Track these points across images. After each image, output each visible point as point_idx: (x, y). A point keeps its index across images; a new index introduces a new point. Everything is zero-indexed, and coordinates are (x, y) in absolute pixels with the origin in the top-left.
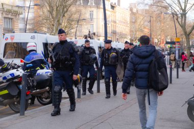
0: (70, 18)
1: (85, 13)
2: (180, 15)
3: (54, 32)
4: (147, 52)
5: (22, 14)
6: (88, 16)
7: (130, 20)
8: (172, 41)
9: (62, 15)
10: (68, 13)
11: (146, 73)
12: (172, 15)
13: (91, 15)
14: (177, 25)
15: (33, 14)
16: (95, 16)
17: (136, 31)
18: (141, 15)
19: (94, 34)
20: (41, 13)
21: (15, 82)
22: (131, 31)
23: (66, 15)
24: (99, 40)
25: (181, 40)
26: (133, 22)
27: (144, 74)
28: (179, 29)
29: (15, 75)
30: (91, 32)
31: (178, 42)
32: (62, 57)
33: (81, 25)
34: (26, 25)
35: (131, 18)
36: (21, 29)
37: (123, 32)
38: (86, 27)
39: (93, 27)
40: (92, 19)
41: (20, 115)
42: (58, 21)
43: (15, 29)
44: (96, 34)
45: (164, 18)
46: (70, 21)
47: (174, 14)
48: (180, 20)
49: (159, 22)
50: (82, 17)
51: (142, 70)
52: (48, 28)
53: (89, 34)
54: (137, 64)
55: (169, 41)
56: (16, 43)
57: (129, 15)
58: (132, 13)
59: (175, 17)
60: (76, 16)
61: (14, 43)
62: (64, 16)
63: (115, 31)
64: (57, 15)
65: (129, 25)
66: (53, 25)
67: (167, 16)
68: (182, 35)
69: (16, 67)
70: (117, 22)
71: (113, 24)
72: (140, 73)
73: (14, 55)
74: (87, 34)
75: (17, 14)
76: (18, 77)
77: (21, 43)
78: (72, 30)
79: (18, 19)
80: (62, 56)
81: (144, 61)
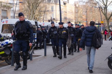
0: (40, 10)
1: (49, 7)
2: (103, 8)
3: (31, 18)
4: (92, 29)
5: (12, 8)
6: (50, 9)
7: (75, 11)
8: (99, 23)
9: (35, 8)
10: (39, 7)
11: (91, 39)
12: (99, 8)
13: (52, 8)
14: (102, 14)
15: (18, 8)
16: (54, 9)
17: (78, 18)
18: (81, 8)
19: (54, 19)
20: (23, 7)
21: (8, 47)
22: (75, 17)
23: (37, 8)
24: (57, 22)
25: (104, 22)
26: (76, 12)
27: (90, 39)
28: (103, 16)
29: (9, 43)
30: (52, 18)
31: (102, 24)
32: (21, 32)
33: (47, 14)
34: (15, 14)
35: (75, 10)
36: (11, 17)
37: (71, 18)
38: (49, 15)
39: (53, 15)
40: (52, 10)
41: (12, 66)
42: (33, 12)
43: (8, 17)
44: (55, 19)
45: (94, 10)
46: (40, 12)
47: (100, 8)
48: (103, 11)
49: (91, 12)
50: (47, 10)
51: (89, 38)
52: (27, 16)
53: (51, 19)
54: (87, 35)
55: (97, 23)
56: (9, 24)
57: (74, 8)
58: (76, 7)
59: (101, 9)
60: (43, 9)
61: (8, 24)
62: (36, 9)
63: (66, 18)
64: (32, 8)
65: (74, 14)
66: (30, 14)
67: (96, 9)
68: (104, 19)
69: (9, 38)
70: (67, 12)
71: (65, 13)
72: (88, 39)
73: (8, 31)
74: (50, 19)
75: (9, 8)
76: (10, 44)
77: (12, 24)
78: (41, 17)
79: (10, 11)
80: (21, 30)
81: (90, 33)
